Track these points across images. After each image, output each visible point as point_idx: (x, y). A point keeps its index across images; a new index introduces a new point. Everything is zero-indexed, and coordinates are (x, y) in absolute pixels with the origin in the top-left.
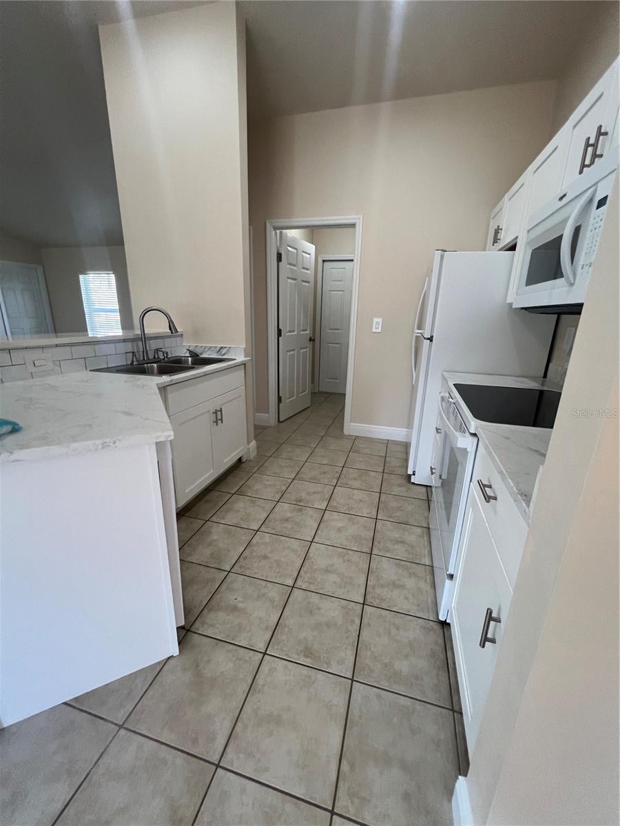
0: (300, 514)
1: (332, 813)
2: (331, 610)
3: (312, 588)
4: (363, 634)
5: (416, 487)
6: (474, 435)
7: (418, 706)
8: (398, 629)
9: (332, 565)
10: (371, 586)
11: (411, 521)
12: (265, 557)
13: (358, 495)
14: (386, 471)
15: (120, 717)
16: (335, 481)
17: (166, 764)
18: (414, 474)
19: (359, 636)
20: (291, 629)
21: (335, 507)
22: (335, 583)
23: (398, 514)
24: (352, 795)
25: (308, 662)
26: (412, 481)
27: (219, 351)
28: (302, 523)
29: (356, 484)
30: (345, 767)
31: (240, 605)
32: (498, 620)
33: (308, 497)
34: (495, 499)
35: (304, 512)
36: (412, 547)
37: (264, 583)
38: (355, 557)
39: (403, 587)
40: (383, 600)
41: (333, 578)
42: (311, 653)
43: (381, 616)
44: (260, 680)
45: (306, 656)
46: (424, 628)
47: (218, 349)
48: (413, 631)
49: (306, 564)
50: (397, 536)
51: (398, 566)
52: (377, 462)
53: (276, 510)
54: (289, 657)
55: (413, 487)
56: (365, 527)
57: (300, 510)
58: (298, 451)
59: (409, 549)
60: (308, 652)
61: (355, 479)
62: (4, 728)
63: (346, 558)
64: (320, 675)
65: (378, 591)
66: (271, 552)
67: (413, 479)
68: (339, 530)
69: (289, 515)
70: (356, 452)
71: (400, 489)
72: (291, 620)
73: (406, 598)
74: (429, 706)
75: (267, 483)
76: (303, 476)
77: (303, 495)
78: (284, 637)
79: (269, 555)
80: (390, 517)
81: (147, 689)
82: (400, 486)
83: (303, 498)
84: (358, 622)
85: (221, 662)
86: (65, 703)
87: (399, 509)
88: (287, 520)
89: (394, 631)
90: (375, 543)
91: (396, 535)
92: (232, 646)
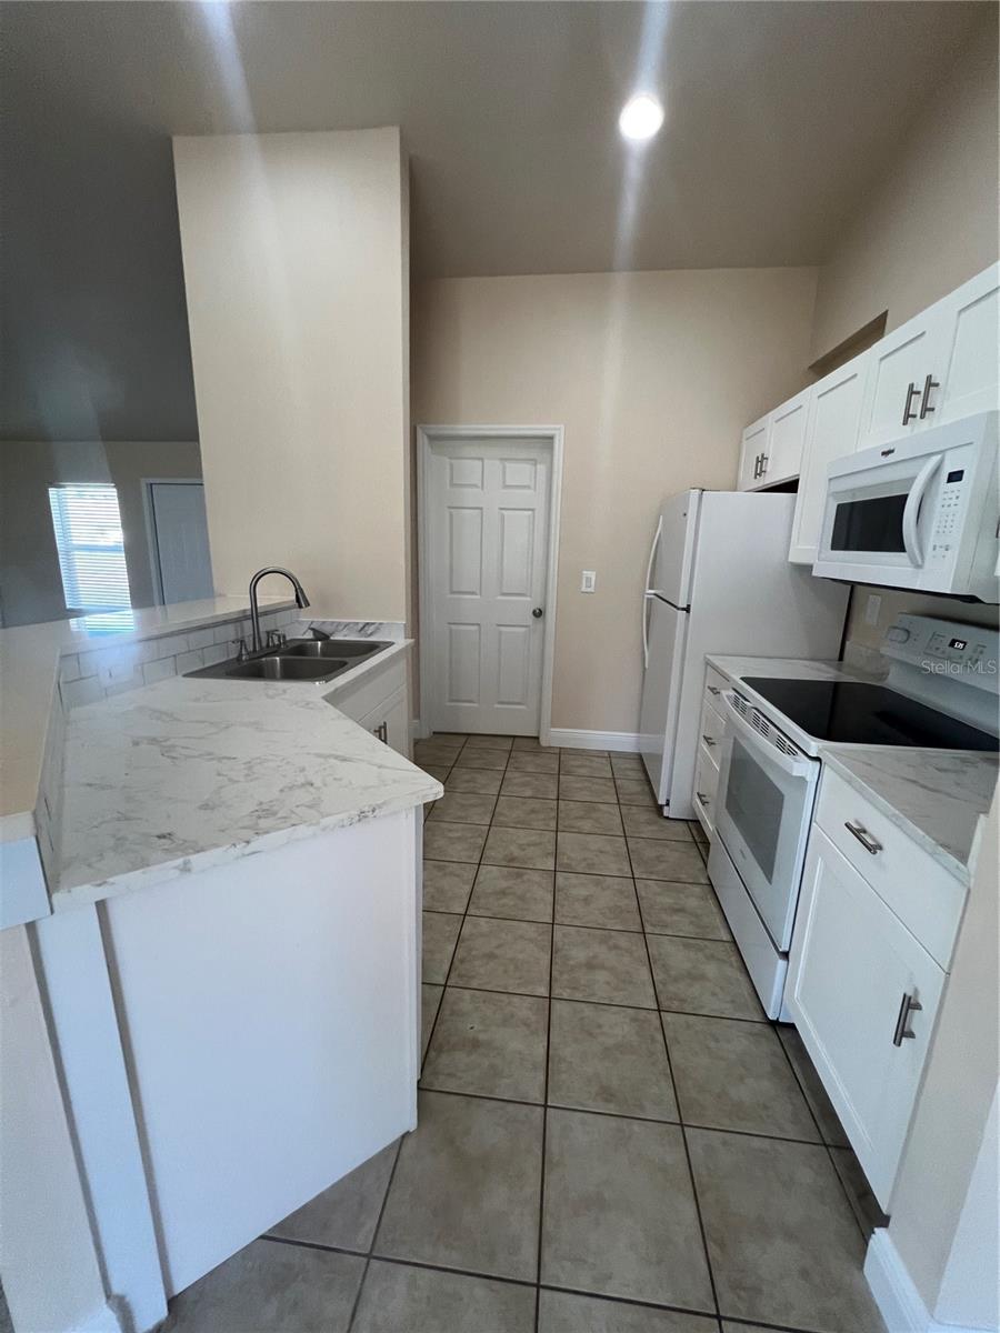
0: (519, 880)
1: (718, 1317)
2: (617, 1027)
3: (578, 996)
4: (675, 1055)
5: (672, 823)
6: (818, 759)
7: (781, 1147)
8: (717, 1040)
9: (595, 957)
10: (661, 982)
11: (683, 877)
12: (491, 956)
13: (597, 843)
14: (621, 801)
15: (362, 1241)
16: (553, 824)
17: (461, 1299)
18: (668, 804)
19: (669, 1059)
20: (571, 1063)
21: (569, 865)
22: (608, 983)
23: (662, 867)
24: (736, 1287)
25: (612, 1108)
26: (665, 814)
27: (362, 629)
28: (528, 895)
29: (587, 825)
30: (714, 1250)
31: (482, 1037)
32: (918, 1007)
33: (522, 853)
34: (881, 848)
35: (525, 877)
36: (697, 916)
37: (504, 997)
38: (623, 941)
39: (702, 977)
40: (683, 1001)
41: (601, 976)
42: (612, 1095)
43: (689, 1026)
44: (554, 1146)
45: (607, 1100)
46: (751, 1034)
47: (361, 626)
48: (740, 1043)
49: (557, 960)
50: (671, 901)
51: (686, 946)
52: (604, 788)
53: (480, 878)
54: (582, 1105)
55: (666, 823)
56: (621, 892)
57: (519, 876)
58: (481, 779)
59: (693, 919)
60: (607, 1094)
61: (582, 818)
62: (177, 1296)
63: (611, 943)
64: (636, 1126)
65: (672, 988)
66: (499, 946)
67: (666, 812)
68: (587, 900)
69: (504, 884)
70: (568, 773)
71: (650, 828)
72: (566, 1050)
73: (714, 994)
74: (795, 1144)
75: (451, 835)
76: (502, 818)
77: (516, 852)
78: (564, 1076)
79: (497, 952)
80: (652, 873)
81: (388, 1190)
82: (649, 823)
83: (516, 854)
84: (660, 1038)
85: (487, 1130)
86: (262, 1237)
87: (659, 859)
88: (503, 893)
89: (712, 1044)
90: (645, 916)
91: (667, 900)
92: (493, 1102)
